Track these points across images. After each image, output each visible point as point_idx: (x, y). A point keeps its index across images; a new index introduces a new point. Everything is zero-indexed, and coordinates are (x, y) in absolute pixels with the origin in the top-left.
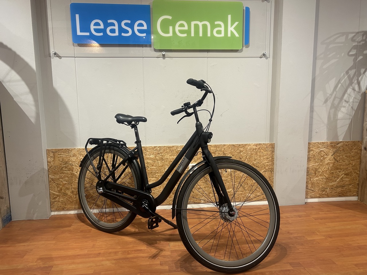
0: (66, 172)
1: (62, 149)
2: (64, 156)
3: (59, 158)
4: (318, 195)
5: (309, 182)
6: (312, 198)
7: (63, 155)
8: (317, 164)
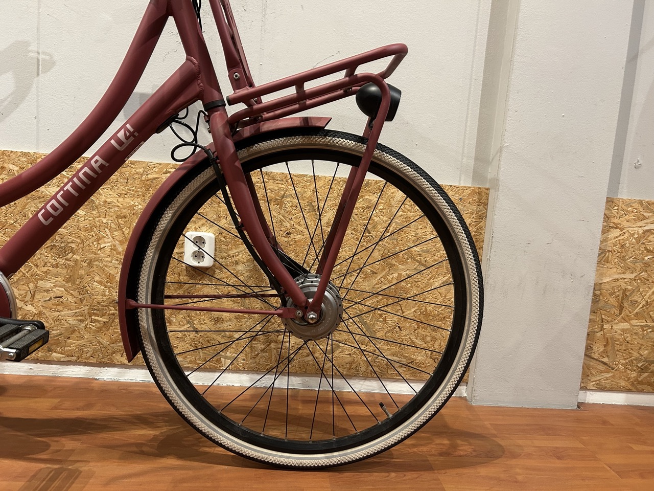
4: (623, 383)
5: (599, 334)
6: (602, 389)
8: (629, 276)
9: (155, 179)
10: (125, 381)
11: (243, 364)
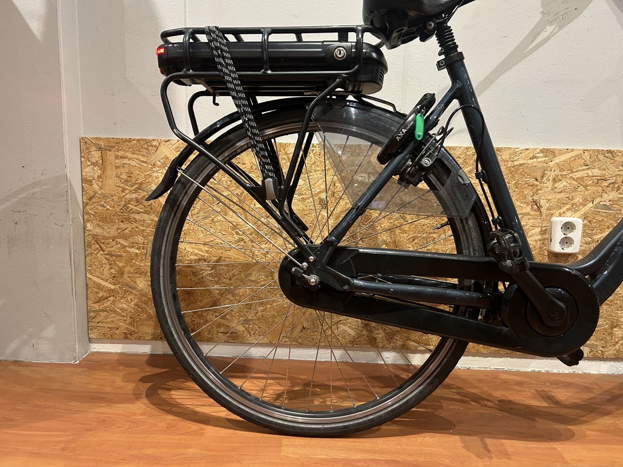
0: (137, 216)
1: (130, 140)
2: (133, 163)
3: (118, 170)
7: (129, 159)
9: (520, 165)
10: (479, 369)
11: (602, 352)
